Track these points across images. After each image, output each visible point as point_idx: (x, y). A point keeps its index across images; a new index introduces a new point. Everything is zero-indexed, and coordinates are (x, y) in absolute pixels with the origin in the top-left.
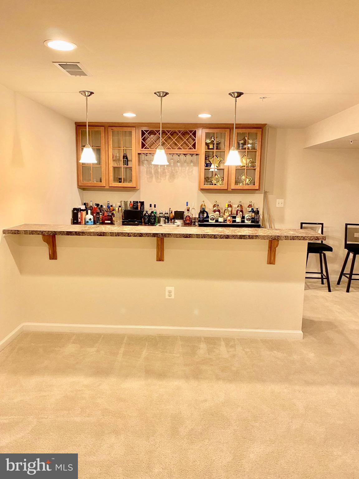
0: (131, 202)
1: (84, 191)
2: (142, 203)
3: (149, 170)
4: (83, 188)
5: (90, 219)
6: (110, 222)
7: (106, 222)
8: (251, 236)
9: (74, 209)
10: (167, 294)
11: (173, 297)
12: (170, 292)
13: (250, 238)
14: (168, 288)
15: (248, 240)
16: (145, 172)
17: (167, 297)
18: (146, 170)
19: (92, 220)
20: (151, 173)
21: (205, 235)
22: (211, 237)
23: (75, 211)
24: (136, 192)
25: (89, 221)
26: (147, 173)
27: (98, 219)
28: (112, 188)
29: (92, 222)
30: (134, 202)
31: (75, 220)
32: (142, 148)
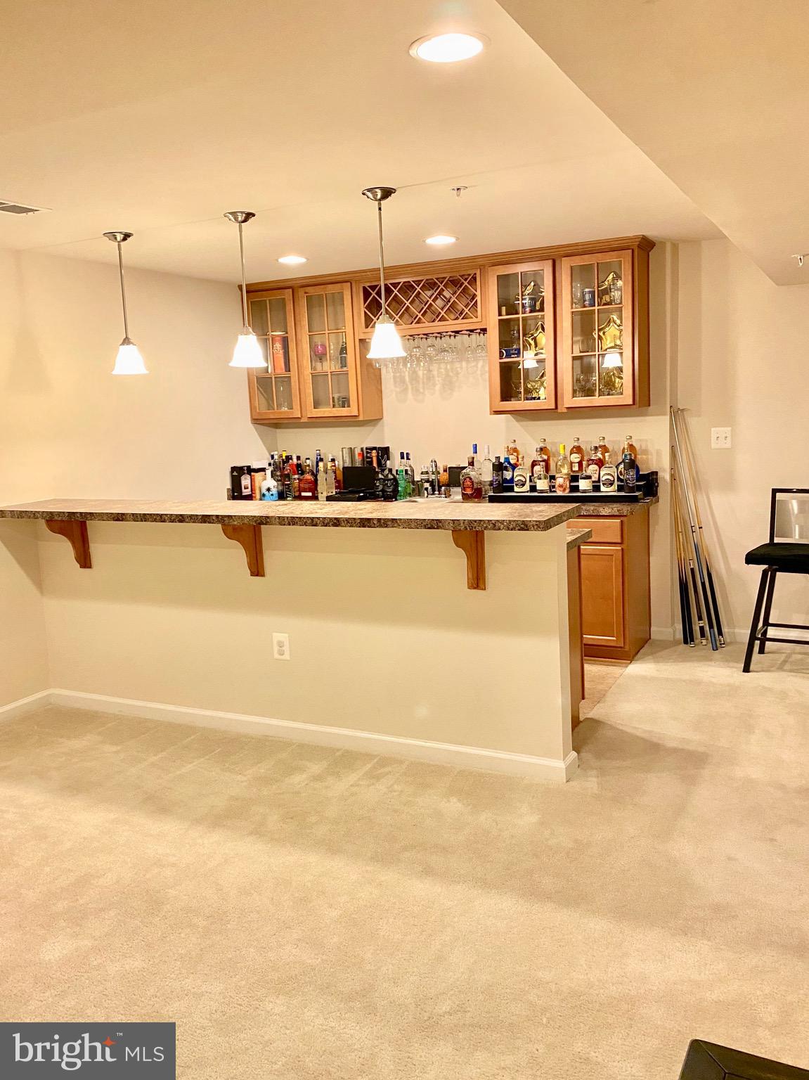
0: (362, 449)
1: (277, 430)
2: (385, 452)
3: (398, 374)
4: (268, 423)
5: (269, 490)
6: (310, 494)
7: (303, 494)
8: (382, 521)
9: (233, 469)
10: (276, 648)
11: (287, 656)
12: (281, 645)
13: (381, 526)
14: (278, 637)
15: (378, 529)
16: (392, 380)
17: (276, 656)
18: (394, 376)
19: (274, 491)
20: (403, 381)
21: (294, 517)
22: (306, 522)
23: (235, 474)
24: (374, 425)
25: (266, 493)
26: (395, 382)
27: (288, 489)
28: (314, 420)
29: (272, 495)
30: (367, 449)
31: (236, 493)
32: (367, 327)
